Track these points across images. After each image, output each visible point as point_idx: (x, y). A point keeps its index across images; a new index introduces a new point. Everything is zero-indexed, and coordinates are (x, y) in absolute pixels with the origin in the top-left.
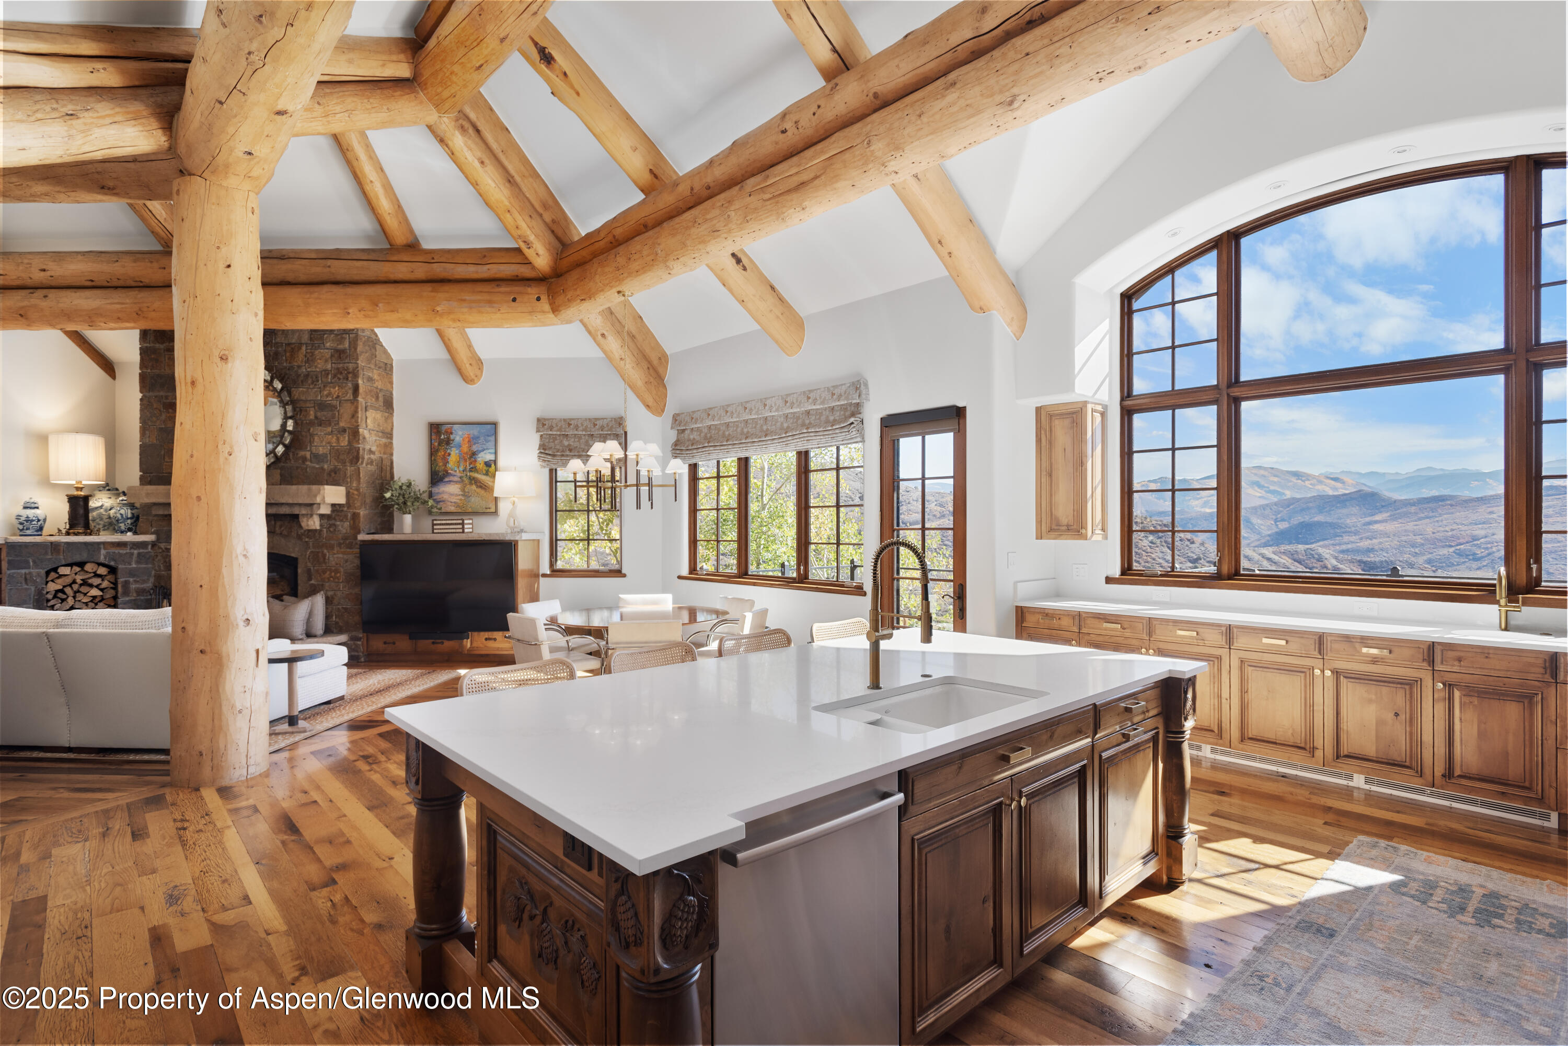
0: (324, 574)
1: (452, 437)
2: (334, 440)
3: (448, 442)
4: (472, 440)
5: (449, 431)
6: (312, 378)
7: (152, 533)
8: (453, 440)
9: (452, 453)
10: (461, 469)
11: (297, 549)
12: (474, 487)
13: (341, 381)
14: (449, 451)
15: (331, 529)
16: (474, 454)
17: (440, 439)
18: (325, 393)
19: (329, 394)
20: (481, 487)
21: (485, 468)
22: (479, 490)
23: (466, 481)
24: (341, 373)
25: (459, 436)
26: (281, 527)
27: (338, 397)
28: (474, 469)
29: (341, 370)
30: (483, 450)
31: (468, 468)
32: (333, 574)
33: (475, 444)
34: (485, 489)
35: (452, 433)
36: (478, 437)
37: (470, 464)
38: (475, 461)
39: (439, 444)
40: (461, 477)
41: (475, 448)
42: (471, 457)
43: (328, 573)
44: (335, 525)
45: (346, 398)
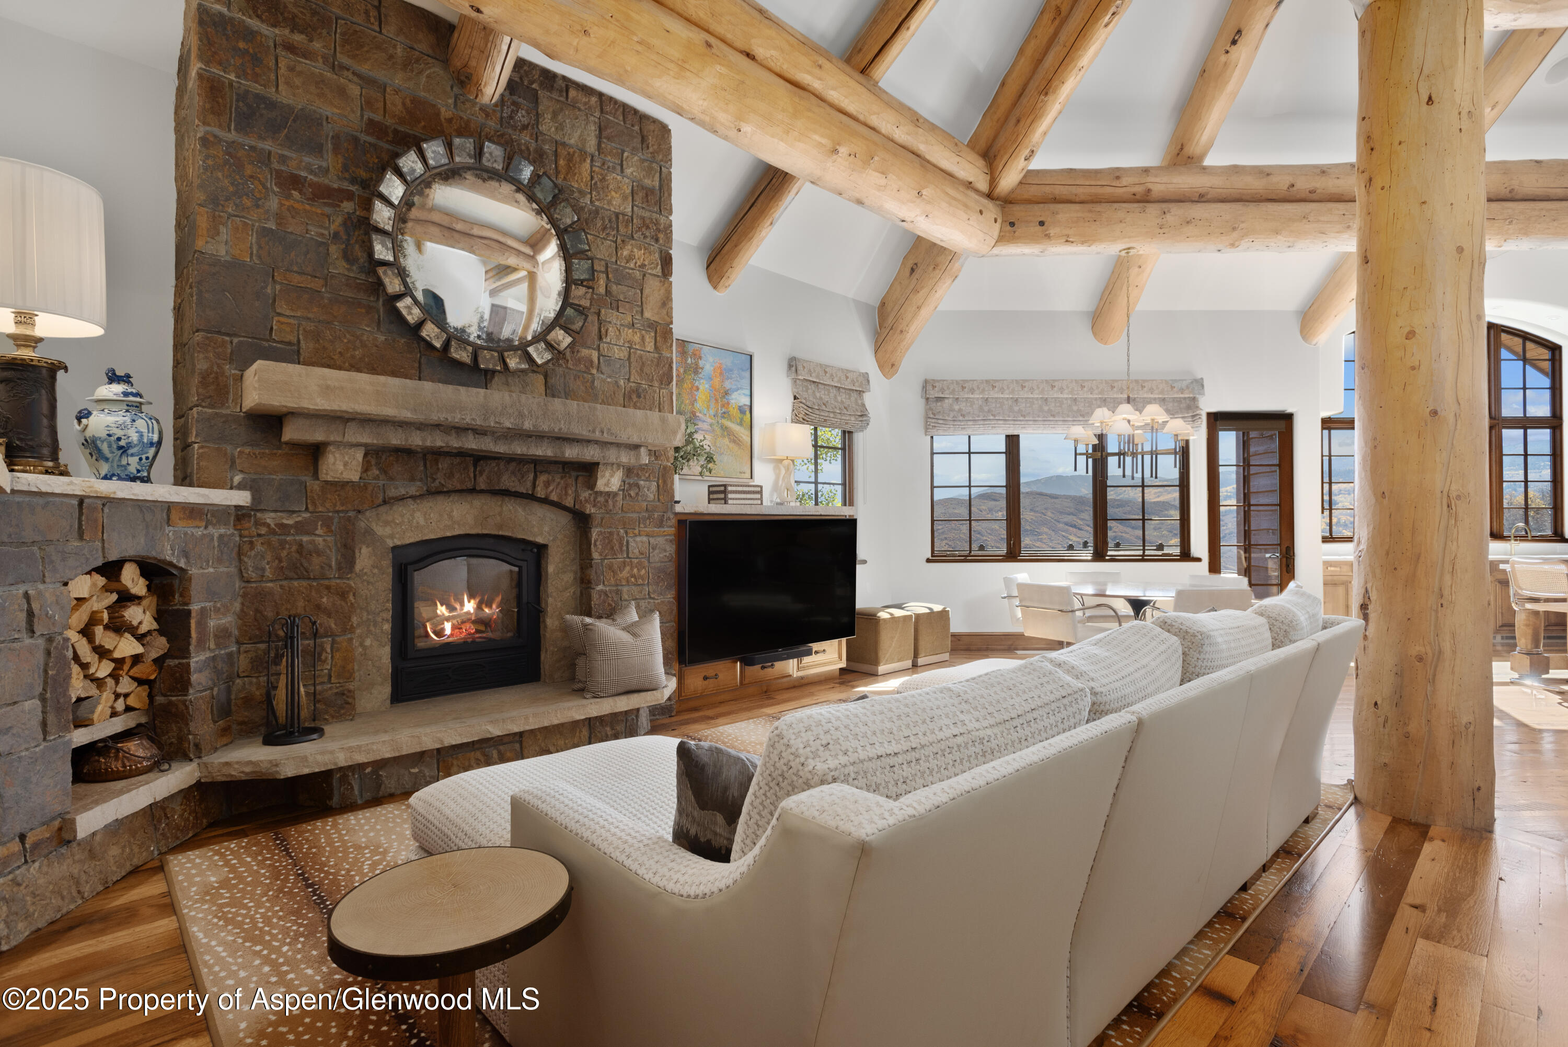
0: (621, 571)
1: (701, 363)
2: (637, 338)
3: (696, 370)
4: (723, 373)
5: (697, 353)
6: (603, 219)
7: (241, 487)
8: (702, 368)
9: (701, 387)
10: (712, 412)
11: (546, 529)
12: (726, 441)
13: (648, 240)
14: (697, 384)
15: (633, 493)
16: (727, 393)
17: (686, 363)
18: (625, 253)
19: (630, 258)
20: (734, 442)
21: (739, 415)
22: (731, 445)
23: (718, 431)
24: (648, 227)
25: (708, 364)
26: (547, 484)
27: (643, 266)
28: (725, 415)
29: (648, 221)
30: (737, 389)
31: (720, 412)
32: (635, 570)
33: (728, 379)
34: (738, 444)
35: (700, 358)
36: (731, 370)
37: (723, 406)
38: (728, 403)
39: (685, 372)
40: (711, 425)
41: (728, 385)
42: (724, 397)
43: (628, 568)
44: (638, 486)
45: (654, 272)
